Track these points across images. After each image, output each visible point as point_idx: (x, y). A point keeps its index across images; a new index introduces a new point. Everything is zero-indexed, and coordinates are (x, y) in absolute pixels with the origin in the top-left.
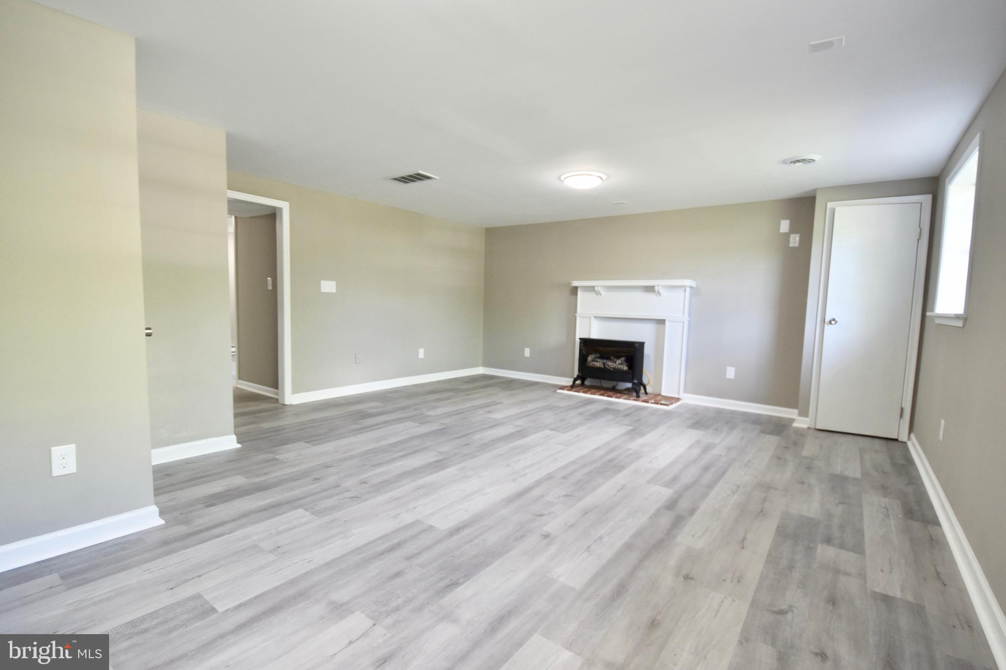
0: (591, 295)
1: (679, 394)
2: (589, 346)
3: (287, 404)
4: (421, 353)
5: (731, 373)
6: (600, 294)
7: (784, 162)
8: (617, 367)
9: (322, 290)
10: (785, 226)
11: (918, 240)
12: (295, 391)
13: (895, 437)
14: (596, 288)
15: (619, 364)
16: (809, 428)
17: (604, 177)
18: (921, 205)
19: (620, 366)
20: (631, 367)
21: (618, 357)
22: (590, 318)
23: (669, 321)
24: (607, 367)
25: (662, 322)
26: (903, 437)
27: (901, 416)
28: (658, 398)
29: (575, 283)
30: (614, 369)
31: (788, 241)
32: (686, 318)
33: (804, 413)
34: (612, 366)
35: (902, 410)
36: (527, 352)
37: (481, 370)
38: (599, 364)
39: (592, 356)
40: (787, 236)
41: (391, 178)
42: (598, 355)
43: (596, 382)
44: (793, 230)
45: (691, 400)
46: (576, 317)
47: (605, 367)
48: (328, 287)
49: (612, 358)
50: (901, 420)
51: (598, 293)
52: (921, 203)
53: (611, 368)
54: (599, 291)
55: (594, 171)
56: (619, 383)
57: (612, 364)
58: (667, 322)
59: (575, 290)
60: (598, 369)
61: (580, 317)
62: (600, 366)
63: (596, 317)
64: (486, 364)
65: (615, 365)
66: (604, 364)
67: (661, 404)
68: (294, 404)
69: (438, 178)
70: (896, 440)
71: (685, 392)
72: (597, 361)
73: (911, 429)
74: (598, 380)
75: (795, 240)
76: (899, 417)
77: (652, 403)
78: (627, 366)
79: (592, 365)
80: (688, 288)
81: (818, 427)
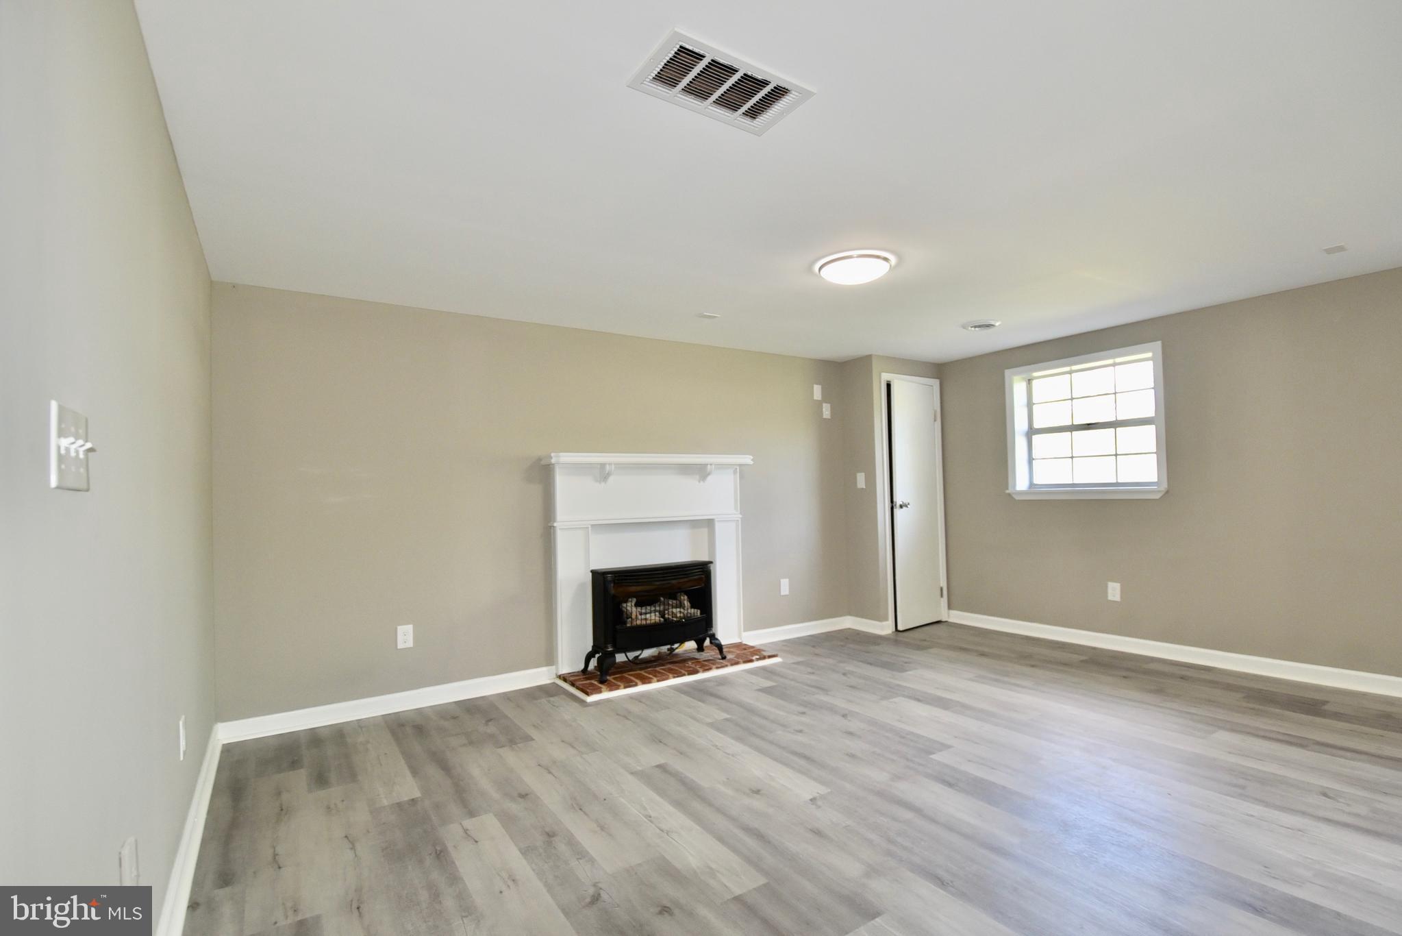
5: (785, 587)
10: (817, 392)
16: (890, 632)
20: (701, 610)
25: (710, 523)
31: (821, 412)
32: (739, 515)
36: (406, 637)
38: (653, 618)
39: (631, 604)
40: (819, 405)
44: (826, 397)
46: (554, 529)
49: (667, 599)
53: (676, 618)
58: (718, 526)
59: (544, 471)
61: (562, 529)
63: (592, 526)
65: (681, 612)
66: (663, 615)
71: (744, 631)
75: (826, 412)
78: (695, 608)
79: (644, 622)
80: (738, 468)
81: (900, 628)
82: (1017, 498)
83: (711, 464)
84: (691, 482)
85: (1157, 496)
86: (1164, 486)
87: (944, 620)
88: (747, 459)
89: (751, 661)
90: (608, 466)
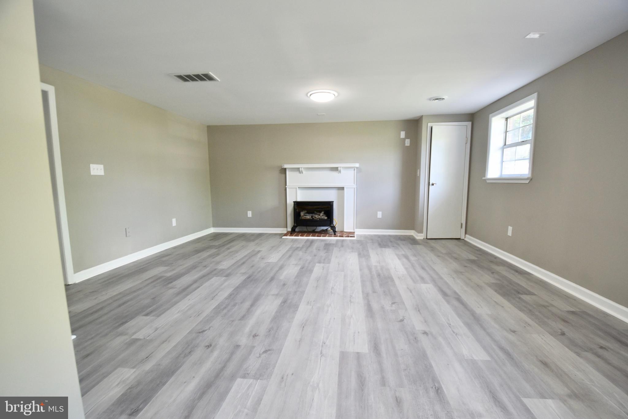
0: (296, 174)
1: (354, 230)
2: (299, 206)
3: (70, 284)
4: (174, 222)
5: (380, 215)
6: (302, 173)
7: (430, 99)
8: (321, 218)
9: (92, 174)
10: (403, 134)
11: (466, 143)
12: (76, 271)
13: (459, 238)
14: (300, 169)
15: (322, 216)
16: (424, 239)
17: (336, 95)
18: (467, 127)
19: (323, 217)
20: (328, 218)
21: (320, 212)
22: (296, 188)
23: (346, 188)
24: (315, 218)
25: (342, 188)
26: (463, 237)
27: (461, 227)
28: (342, 233)
29: (286, 166)
30: (320, 219)
31: (404, 143)
32: (355, 186)
33: (421, 232)
34: (318, 218)
35: (462, 224)
36: (250, 214)
37: (212, 230)
38: (308, 217)
39: (303, 212)
40: (404, 140)
41: (175, 75)
42: (306, 212)
43: (304, 229)
44: (407, 137)
45: (360, 232)
46: (286, 188)
47: (313, 219)
48: (97, 170)
49: (315, 212)
50: (462, 229)
51: (300, 172)
52: (467, 126)
53: (317, 218)
54: (302, 171)
55: (331, 90)
56: (317, 227)
57: (318, 216)
58: (345, 189)
59: (284, 171)
60: (309, 220)
61: (289, 188)
62: (310, 218)
63: (299, 188)
64: (215, 225)
65: (319, 217)
66: (312, 217)
67: (351, 237)
68: (77, 282)
69: (219, 80)
70: (459, 239)
71: (356, 228)
72: (306, 216)
73: (466, 233)
74: (305, 227)
75: (408, 142)
76: (460, 228)
77: (345, 237)
78: (326, 216)
79: (304, 218)
80: (356, 168)
81: (428, 238)
82: (488, 181)
83: (340, 167)
84: (335, 174)
85: (527, 182)
86: (530, 176)
87: (462, 238)
88: (357, 165)
89: (343, 237)
90: (300, 168)
